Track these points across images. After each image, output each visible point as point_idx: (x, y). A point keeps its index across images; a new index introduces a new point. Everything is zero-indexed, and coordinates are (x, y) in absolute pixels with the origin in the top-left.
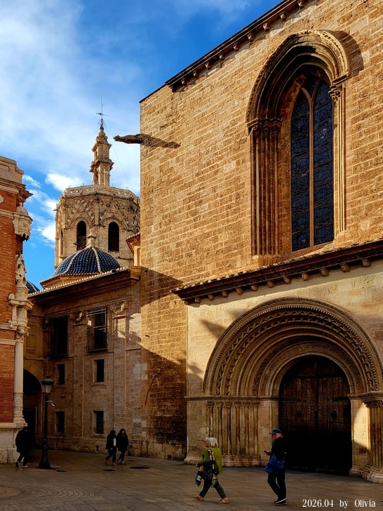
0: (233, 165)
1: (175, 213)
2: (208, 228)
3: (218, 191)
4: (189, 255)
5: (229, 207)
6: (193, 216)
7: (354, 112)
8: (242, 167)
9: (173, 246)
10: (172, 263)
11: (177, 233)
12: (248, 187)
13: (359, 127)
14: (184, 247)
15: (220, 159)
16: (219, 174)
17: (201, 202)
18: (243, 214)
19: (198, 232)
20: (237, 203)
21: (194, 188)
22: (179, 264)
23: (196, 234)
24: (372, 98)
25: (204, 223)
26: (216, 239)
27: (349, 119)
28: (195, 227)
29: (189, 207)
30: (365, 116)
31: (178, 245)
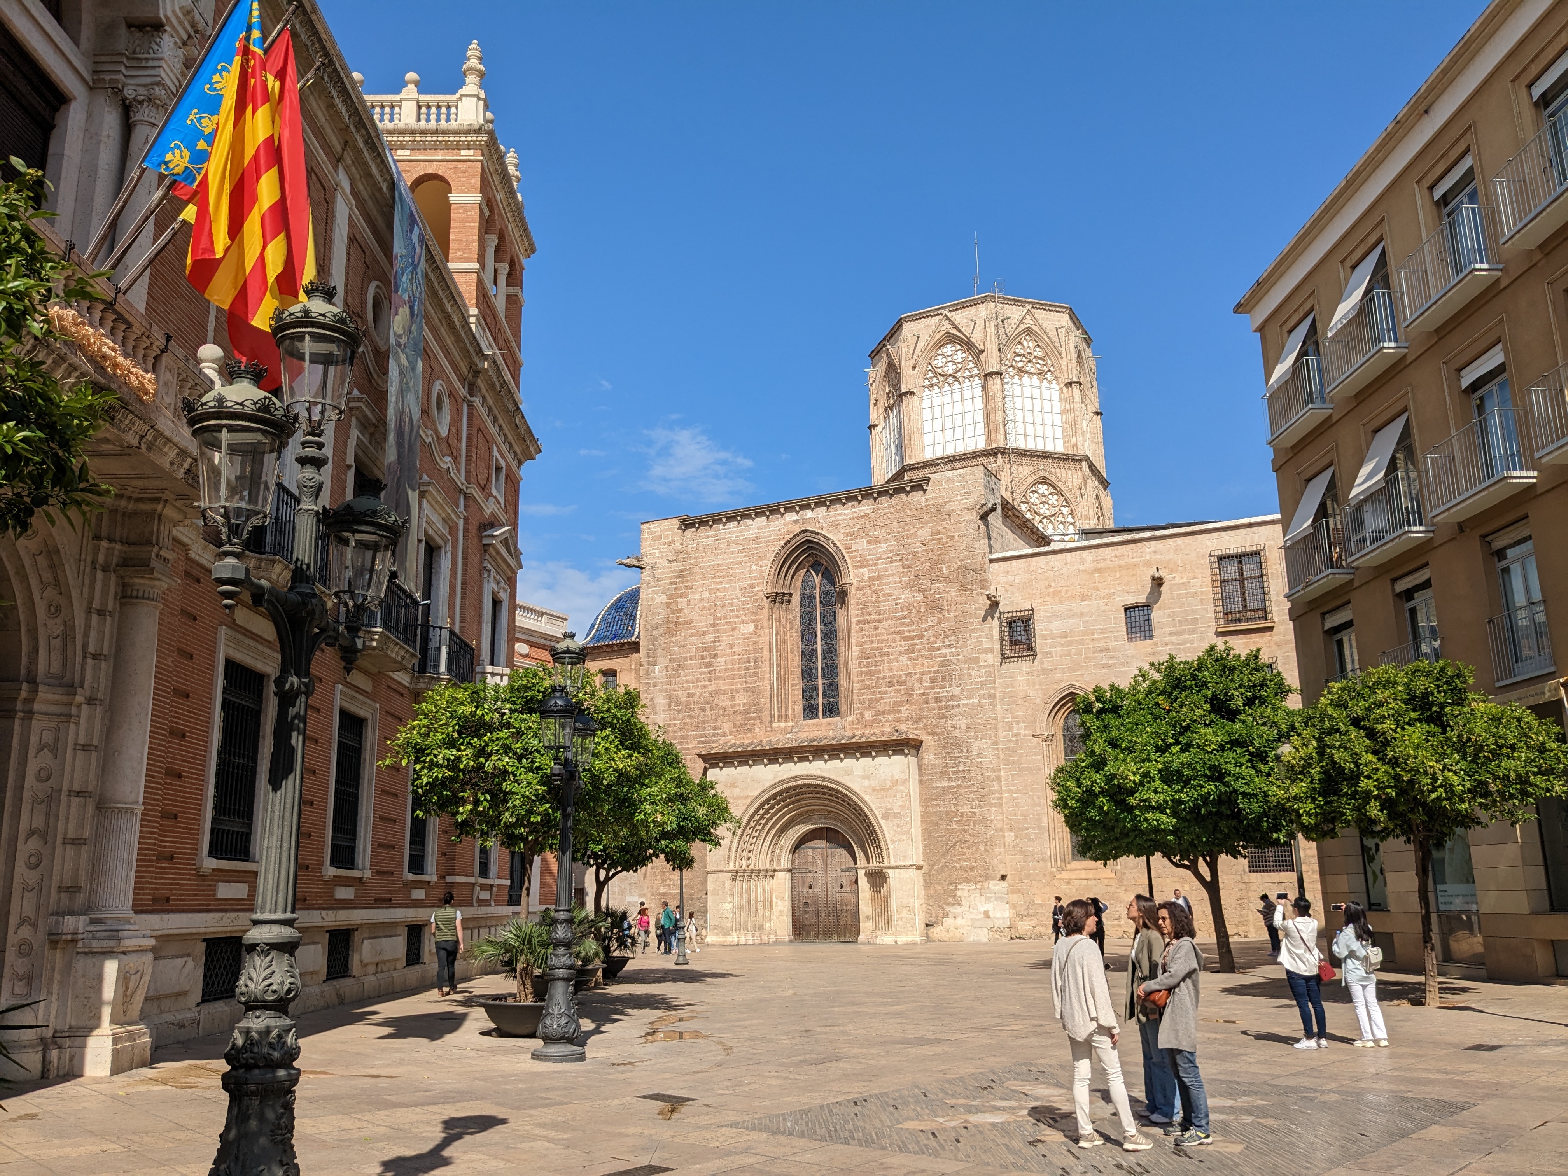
0: (751, 627)
1: (685, 659)
2: (724, 684)
3: (736, 649)
4: (704, 710)
5: (747, 669)
6: (706, 667)
7: (857, 616)
8: (760, 632)
9: (682, 695)
10: (681, 715)
11: (687, 682)
12: (766, 653)
13: (862, 630)
14: (696, 699)
15: (738, 617)
16: (736, 632)
17: (716, 655)
18: (762, 680)
19: (712, 687)
20: (756, 667)
21: (709, 638)
22: (690, 717)
23: (711, 688)
24: (870, 609)
25: (719, 678)
26: (733, 698)
27: (854, 620)
28: (710, 680)
29: (703, 658)
30: (866, 622)
31: (689, 696)
